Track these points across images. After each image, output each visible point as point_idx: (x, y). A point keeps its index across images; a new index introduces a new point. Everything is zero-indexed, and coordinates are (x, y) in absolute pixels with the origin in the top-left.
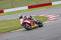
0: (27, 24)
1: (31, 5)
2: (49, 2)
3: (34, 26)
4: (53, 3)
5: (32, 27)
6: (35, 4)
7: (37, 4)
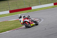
0: (27, 23)
1: (12, 10)
2: (29, 7)
3: (33, 24)
4: (33, 8)
5: (31, 25)
6: (16, 8)
7: (18, 9)
